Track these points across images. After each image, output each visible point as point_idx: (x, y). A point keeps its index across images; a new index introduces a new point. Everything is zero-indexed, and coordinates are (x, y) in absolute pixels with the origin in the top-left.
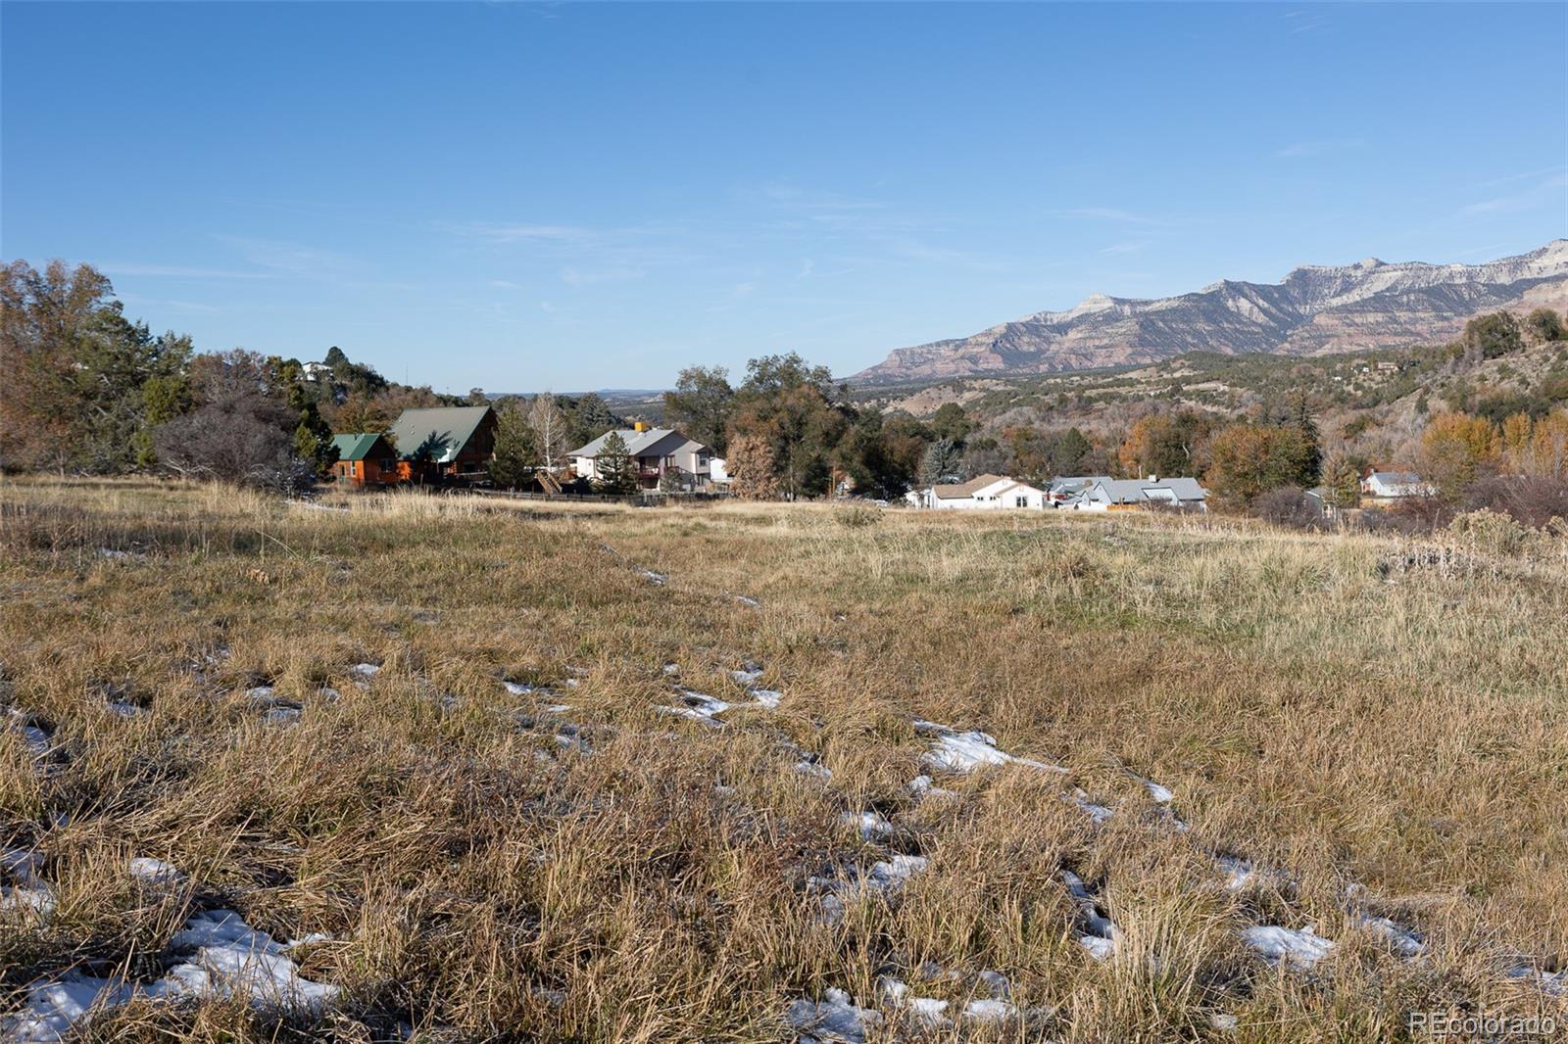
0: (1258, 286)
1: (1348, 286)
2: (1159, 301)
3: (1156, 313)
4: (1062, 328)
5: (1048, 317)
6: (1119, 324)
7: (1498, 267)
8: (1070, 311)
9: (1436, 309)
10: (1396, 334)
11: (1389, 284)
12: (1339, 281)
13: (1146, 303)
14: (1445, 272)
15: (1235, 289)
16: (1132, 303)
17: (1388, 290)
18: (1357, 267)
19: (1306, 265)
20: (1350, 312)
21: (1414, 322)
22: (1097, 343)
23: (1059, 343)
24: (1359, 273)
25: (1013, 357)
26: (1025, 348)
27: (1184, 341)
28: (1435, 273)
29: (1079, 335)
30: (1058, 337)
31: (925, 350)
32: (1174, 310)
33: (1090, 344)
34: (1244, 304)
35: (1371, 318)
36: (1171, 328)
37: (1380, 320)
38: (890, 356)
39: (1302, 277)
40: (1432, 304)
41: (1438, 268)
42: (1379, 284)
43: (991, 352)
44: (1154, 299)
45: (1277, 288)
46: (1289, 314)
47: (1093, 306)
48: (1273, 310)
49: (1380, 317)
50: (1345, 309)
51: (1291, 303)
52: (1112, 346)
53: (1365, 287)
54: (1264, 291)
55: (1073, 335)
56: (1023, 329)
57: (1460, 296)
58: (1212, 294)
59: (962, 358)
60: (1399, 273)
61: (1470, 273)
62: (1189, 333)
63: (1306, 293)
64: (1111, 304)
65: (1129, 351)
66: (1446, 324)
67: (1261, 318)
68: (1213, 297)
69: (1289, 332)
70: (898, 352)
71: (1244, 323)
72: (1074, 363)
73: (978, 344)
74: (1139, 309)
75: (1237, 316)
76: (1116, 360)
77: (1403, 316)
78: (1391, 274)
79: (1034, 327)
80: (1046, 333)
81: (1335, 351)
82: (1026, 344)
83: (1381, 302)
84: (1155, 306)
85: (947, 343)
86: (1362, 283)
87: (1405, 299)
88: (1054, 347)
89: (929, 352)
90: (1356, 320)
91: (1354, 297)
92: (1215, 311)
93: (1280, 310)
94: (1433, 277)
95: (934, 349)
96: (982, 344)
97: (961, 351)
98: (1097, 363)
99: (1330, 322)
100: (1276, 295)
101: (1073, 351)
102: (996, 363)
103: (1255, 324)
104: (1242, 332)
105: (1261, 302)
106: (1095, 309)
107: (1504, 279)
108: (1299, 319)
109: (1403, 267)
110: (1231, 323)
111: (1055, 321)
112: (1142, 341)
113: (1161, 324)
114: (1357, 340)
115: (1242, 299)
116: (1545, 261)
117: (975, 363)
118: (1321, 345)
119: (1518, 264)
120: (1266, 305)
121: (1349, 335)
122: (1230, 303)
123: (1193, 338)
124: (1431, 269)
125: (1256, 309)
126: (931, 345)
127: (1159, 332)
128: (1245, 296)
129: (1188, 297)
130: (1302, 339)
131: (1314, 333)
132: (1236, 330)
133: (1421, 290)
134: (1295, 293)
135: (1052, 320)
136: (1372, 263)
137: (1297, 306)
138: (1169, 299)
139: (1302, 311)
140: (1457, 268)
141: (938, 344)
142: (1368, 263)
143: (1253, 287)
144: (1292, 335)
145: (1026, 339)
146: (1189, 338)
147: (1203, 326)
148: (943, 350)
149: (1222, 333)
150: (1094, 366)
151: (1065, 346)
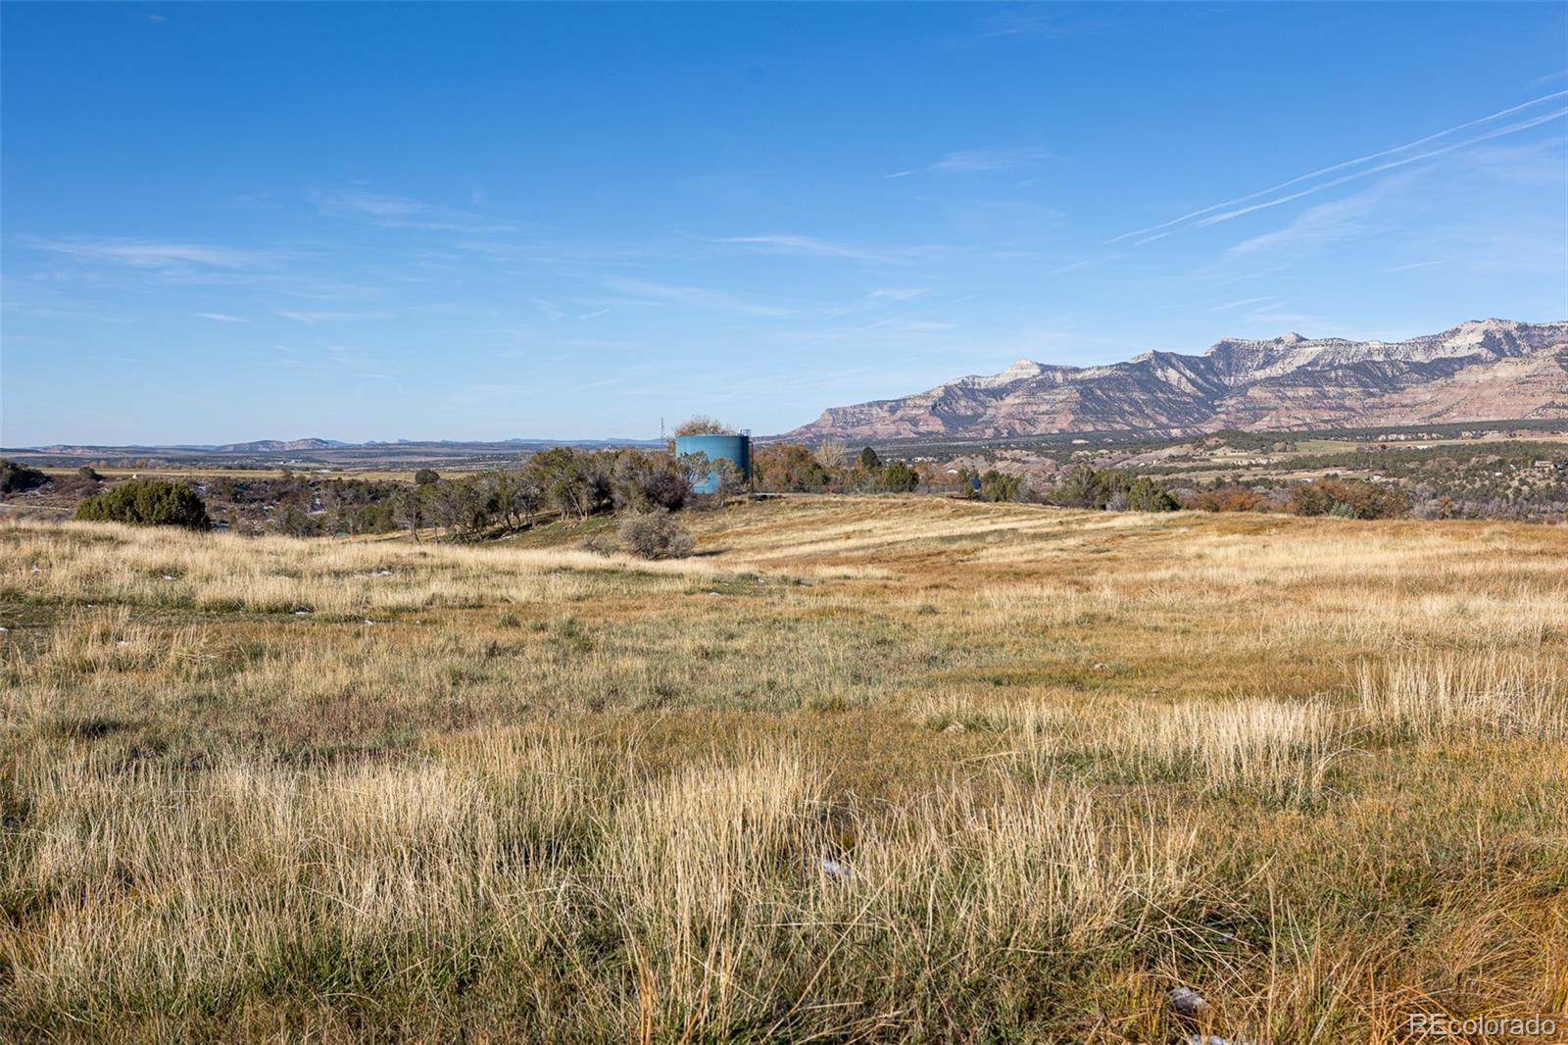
0: (1185, 357)
1: (1270, 360)
2: (1089, 369)
3: (1091, 381)
4: (999, 393)
5: (976, 381)
6: (1056, 391)
7: (1414, 345)
8: (997, 376)
9: (1363, 385)
10: (1331, 409)
11: (1310, 359)
12: (1261, 355)
13: (1077, 370)
14: (1364, 349)
15: (1164, 359)
16: (1065, 371)
17: (1309, 364)
18: (1279, 341)
19: (1229, 337)
20: (1282, 385)
21: (1343, 396)
22: (1035, 408)
23: (996, 407)
24: (1281, 347)
25: (953, 421)
26: (962, 411)
27: (1121, 409)
28: (1354, 349)
29: (1017, 401)
30: (994, 402)
31: (857, 411)
32: (1108, 379)
33: (1028, 409)
34: (1173, 375)
35: (1302, 392)
36: (1108, 396)
37: (1310, 394)
38: (823, 415)
39: (1225, 349)
40: (1358, 380)
41: (1357, 345)
42: (1302, 358)
43: (931, 414)
44: (1082, 367)
45: (1202, 359)
46: (1215, 385)
47: (1019, 371)
48: (1200, 381)
49: (1310, 391)
50: (1270, 381)
51: (1216, 375)
52: (1054, 412)
53: (1288, 360)
54: (1189, 362)
55: (1010, 400)
56: (960, 393)
57: (1384, 374)
58: (1142, 363)
59: (901, 419)
60: (1320, 349)
61: (1387, 350)
62: (1126, 402)
63: (1229, 365)
64: (1036, 371)
65: (1072, 417)
66: (1377, 400)
67: (1189, 388)
68: (1143, 366)
69: (1217, 403)
70: (831, 411)
71: (1177, 393)
72: (1018, 428)
73: (916, 407)
74: (1070, 376)
75: (1165, 386)
76: (1059, 426)
77: (1332, 390)
78: (1312, 349)
79: (968, 390)
80: (982, 397)
81: (1274, 424)
82: (963, 407)
83: (1305, 375)
84: (1088, 374)
85: (880, 404)
86: (1284, 357)
87: (1333, 374)
88: (990, 412)
89: (861, 412)
90: (1288, 394)
91: (1276, 371)
92: (1149, 381)
93: (1207, 381)
94: (1352, 353)
95: (865, 410)
96: (920, 407)
97: (899, 413)
98: (1040, 429)
99: (1264, 395)
100: (1202, 367)
101: (1011, 416)
102: (937, 426)
103: (1189, 395)
104: (1175, 402)
105: (1188, 373)
106: (1024, 375)
107: (1419, 357)
108: (1224, 391)
109: (1323, 342)
110: (1164, 393)
111: (983, 386)
112: (1084, 409)
113: (1099, 392)
114: (1294, 413)
115: (1170, 370)
116: (1458, 341)
117: (916, 425)
118: (1256, 418)
119: (1432, 343)
120: (1193, 376)
121: (1287, 409)
122: (1159, 373)
123: (1131, 406)
124: (1350, 346)
125: (1184, 380)
126: (863, 405)
127: (1097, 399)
128: (1173, 367)
129: (1120, 366)
130: (1238, 411)
131: (1248, 406)
132: (1170, 400)
133: (1347, 367)
134: (1220, 364)
135: (979, 384)
136: (1293, 338)
137: (1222, 377)
138: (1099, 368)
139: (1226, 382)
140: (1375, 345)
141: (870, 405)
142: (1290, 339)
143: (1180, 358)
144: (1220, 406)
145: (963, 403)
146: (1126, 407)
147: (1138, 395)
148: (875, 411)
149: (1156, 402)
150: (1038, 432)
151: (1003, 411)
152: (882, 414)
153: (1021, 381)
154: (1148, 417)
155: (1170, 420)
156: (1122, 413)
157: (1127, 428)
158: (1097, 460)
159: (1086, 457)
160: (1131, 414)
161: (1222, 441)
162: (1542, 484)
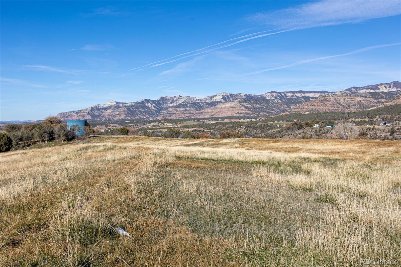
0: (152, 100)
1: (173, 102)
2: (129, 103)
3: (129, 106)
4: (106, 109)
5: (99, 106)
6: (121, 109)
7: (206, 98)
8: (105, 105)
9: (195, 108)
10: (188, 113)
11: (183, 102)
12: (171, 100)
13: (126, 103)
14: (195, 99)
15: (148, 101)
16: (123, 104)
17: (183, 103)
18: (175, 97)
19: (163, 96)
20: (177, 108)
21: (191, 110)
22: (115, 113)
23: (105, 113)
24: (176, 98)
25: (93, 116)
27: (137, 113)
28: (193, 99)
29: (110, 111)
30: (104, 111)
31: (67, 113)
32: (134, 106)
33: (113, 113)
34: (150, 105)
35: (181, 109)
36: (134, 110)
37: (183, 110)
38: (58, 115)
39: (162, 99)
40: (194, 107)
41: (194, 98)
42: (181, 101)
43: (88, 114)
44: (127, 103)
45: (157, 101)
46: (160, 107)
47: (111, 103)
48: (156, 106)
49: (183, 109)
50: (173, 107)
51: (160, 105)
52: (120, 114)
53: (177, 102)
54: (154, 102)
55: (109, 111)
56: (95, 109)
57: (200, 105)
58: (142, 102)
59: (80, 116)
60: (185, 99)
61: (200, 99)
62: (138, 111)
63: (163, 103)
64: (115, 103)
65: (125, 115)
66: (199, 111)
67: (154, 108)
68: (142, 103)
70: (60, 113)
71: (151, 110)
72: (111, 118)
73: (83, 112)
74: (124, 105)
75: (148, 107)
76: (122, 118)
77: (188, 109)
78: (183, 99)
79: (97, 108)
80: (101, 110)
81: (175, 117)
82: (96, 113)
83: (182, 105)
84: (128, 104)
85: (74, 112)
86: (176, 101)
87: (188, 105)
88: (103, 114)
89: (69, 114)
90: (178, 110)
91: (174, 104)
92: (144, 106)
93: (158, 106)
94: (192, 100)
95: (70, 113)
96: (85, 112)
97: (79, 114)
98: (117, 118)
99: (172, 110)
100: (157, 103)
101: (109, 115)
102: (89, 117)
103: (153, 110)
104: (150, 112)
105: (153, 104)
106: (112, 104)
107: (208, 101)
108: (162, 109)
109: (186, 97)
110: (148, 109)
111: (101, 107)
112: (128, 113)
113: (132, 109)
114: (180, 114)
115: (149, 104)
116: (216, 98)
117: (84, 117)
118: (170, 116)
119: (211, 98)
120: (155, 105)
121: (178, 113)
122: (146, 104)
123: (140, 112)
124: (192, 98)
125: (152, 106)
126: (69, 112)
127: (131, 111)
128: (150, 103)
129: (137, 102)
130: (166, 114)
131: (168, 113)
132: (149, 111)
133: (191, 103)
134: (161, 102)
135: (100, 107)
136: (179, 96)
137: (162, 105)
138: (131, 103)
139: (163, 107)
140: (198, 98)
141: (71, 112)
142: (178, 96)
143: (151, 101)
144: (161, 113)
145: (96, 111)
146: (138, 113)
147: (141, 110)
148: (72, 113)
149: (146, 112)
150: (116, 119)
151: (107, 114)
152: (75, 114)
153: (111, 106)
154: (144, 115)
155: (149, 116)
156: (138, 114)
157: (139, 118)
158: (134, 126)
159: (132, 125)
160: (140, 114)
161: (165, 121)
162: (243, 131)
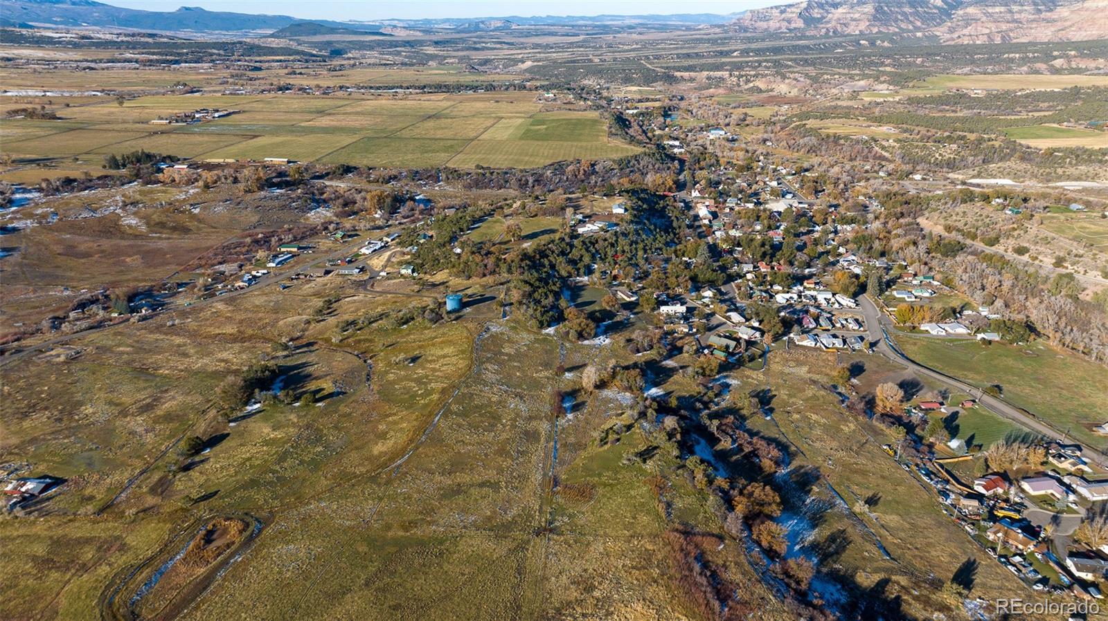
4: (836, 5)
20: (987, 6)
22: (852, 15)
23: (833, 14)
26: (815, 15)
27: (897, 18)
29: (844, 11)
30: (833, 10)
33: (848, 16)
36: (891, 10)
43: (798, 17)
46: (954, 1)
49: (1003, 9)
55: (840, 10)
56: (816, 5)
59: (783, 20)
62: (900, 13)
65: (868, 23)
67: (940, 3)
69: (953, 12)
70: (752, 10)
72: (838, 29)
73: (791, 13)
75: (924, 3)
76: (858, 30)
80: (827, 7)
82: (816, 13)
85: (777, 7)
88: (829, 16)
89: (767, 12)
90: (989, 11)
95: (769, 10)
96: (794, 12)
97: (784, 15)
98: (850, 30)
99: (975, 11)
101: (838, 20)
102: (800, 24)
104: (927, 13)
112: (875, 18)
113: (886, 8)
114: (986, 25)
117: (789, 23)
121: (984, 20)
123: (902, 16)
127: (884, 13)
130: (958, 21)
131: (966, 16)
141: (772, 8)
144: (954, 14)
145: (816, 11)
146: (899, 17)
147: (907, 10)
148: (774, 11)
149: (916, 14)
150: (848, 33)
151: (836, 16)
152: (776, 15)
154: (911, 22)
155: (923, 24)
156: (896, 20)
157: (897, 30)
160: (901, 20)
